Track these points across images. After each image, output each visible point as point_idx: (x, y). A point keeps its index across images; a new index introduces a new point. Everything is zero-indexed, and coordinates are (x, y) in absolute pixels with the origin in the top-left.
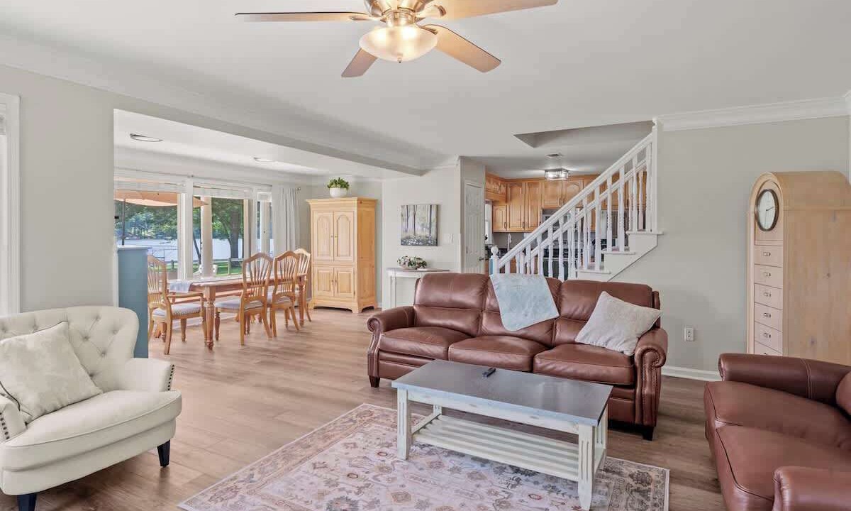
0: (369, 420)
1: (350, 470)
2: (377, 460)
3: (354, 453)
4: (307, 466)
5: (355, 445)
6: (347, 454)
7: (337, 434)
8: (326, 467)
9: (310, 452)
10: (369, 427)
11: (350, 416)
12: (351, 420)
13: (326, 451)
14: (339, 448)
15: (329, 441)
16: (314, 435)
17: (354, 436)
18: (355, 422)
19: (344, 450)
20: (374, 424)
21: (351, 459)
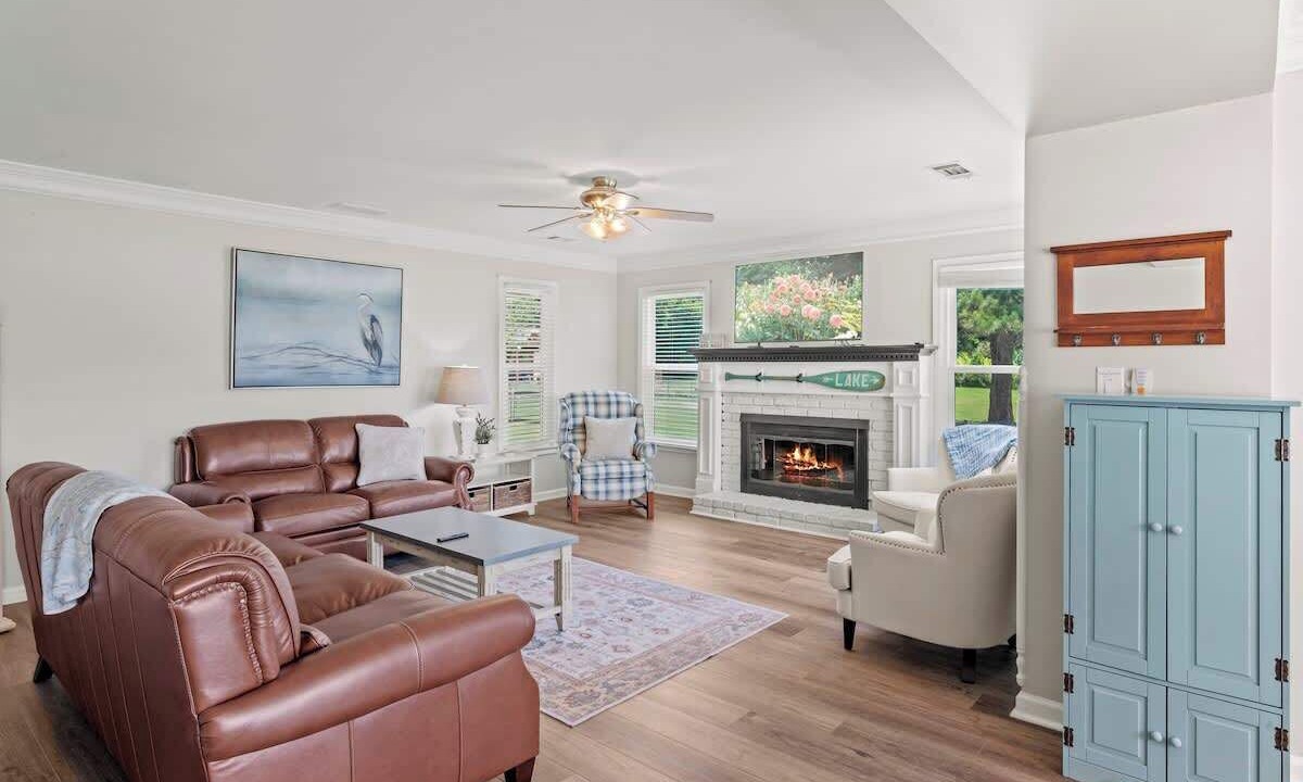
0: (581, 683)
1: (630, 625)
2: (596, 632)
3: (621, 640)
4: (677, 632)
5: (615, 649)
6: (628, 640)
7: (637, 666)
8: (655, 630)
9: (676, 645)
10: (586, 672)
11: (610, 697)
12: (610, 689)
13: (653, 646)
14: (638, 648)
15: (650, 657)
16: (671, 668)
17: (612, 662)
18: (605, 685)
19: (631, 644)
20: (576, 676)
21: (626, 634)
